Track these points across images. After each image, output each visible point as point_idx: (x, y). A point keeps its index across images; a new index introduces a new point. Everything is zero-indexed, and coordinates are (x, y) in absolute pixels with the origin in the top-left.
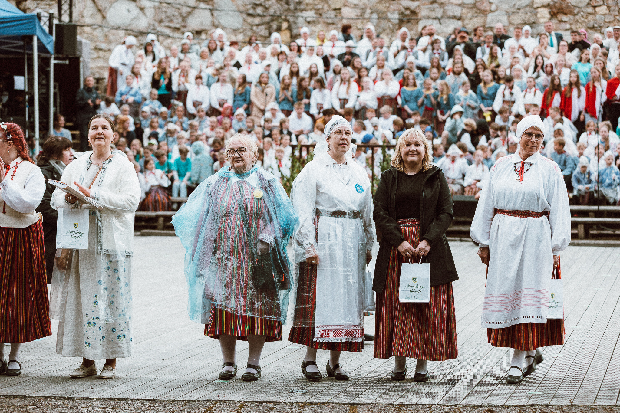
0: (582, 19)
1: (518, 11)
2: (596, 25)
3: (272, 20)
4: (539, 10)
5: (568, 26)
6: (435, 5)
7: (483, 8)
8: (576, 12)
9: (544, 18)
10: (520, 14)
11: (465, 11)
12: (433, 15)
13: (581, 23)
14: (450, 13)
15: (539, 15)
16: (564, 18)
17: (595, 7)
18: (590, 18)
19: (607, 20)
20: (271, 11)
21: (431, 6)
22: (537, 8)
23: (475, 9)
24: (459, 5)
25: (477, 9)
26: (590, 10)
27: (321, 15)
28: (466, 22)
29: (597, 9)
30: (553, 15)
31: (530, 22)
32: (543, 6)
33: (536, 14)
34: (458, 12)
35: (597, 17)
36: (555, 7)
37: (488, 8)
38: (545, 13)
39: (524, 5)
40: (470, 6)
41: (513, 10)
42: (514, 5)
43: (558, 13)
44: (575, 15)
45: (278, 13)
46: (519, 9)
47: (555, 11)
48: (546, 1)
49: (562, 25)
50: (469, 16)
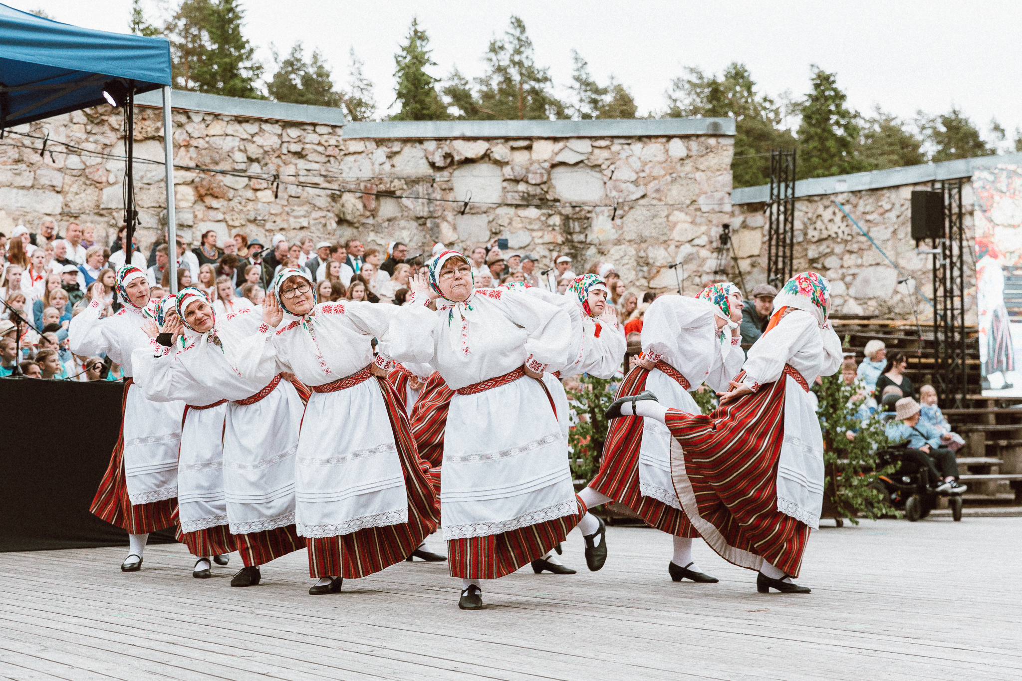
0: (240, 207)
1: (148, 187)
2: (259, 218)
4: (179, 187)
5: (220, 216)
6: (22, 166)
7: (96, 178)
8: (230, 195)
9: (187, 200)
10: (152, 191)
11: (68, 180)
12: (19, 181)
13: (238, 213)
14: (44, 181)
15: (179, 196)
16: (215, 203)
17: (256, 190)
18: (250, 205)
19: (273, 212)
21: (15, 167)
22: (176, 184)
23: (83, 179)
24: (61, 169)
25: (88, 179)
26: (250, 194)
28: (70, 197)
29: (259, 194)
30: (201, 198)
32: (185, 183)
34: (58, 180)
35: (260, 206)
36: (202, 186)
37: (104, 179)
38: (188, 193)
39: (156, 179)
40: (75, 173)
43: (206, 195)
44: (230, 200)
46: (148, 184)
47: (203, 192)
48: (189, 176)
49: (212, 213)
50: (74, 188)
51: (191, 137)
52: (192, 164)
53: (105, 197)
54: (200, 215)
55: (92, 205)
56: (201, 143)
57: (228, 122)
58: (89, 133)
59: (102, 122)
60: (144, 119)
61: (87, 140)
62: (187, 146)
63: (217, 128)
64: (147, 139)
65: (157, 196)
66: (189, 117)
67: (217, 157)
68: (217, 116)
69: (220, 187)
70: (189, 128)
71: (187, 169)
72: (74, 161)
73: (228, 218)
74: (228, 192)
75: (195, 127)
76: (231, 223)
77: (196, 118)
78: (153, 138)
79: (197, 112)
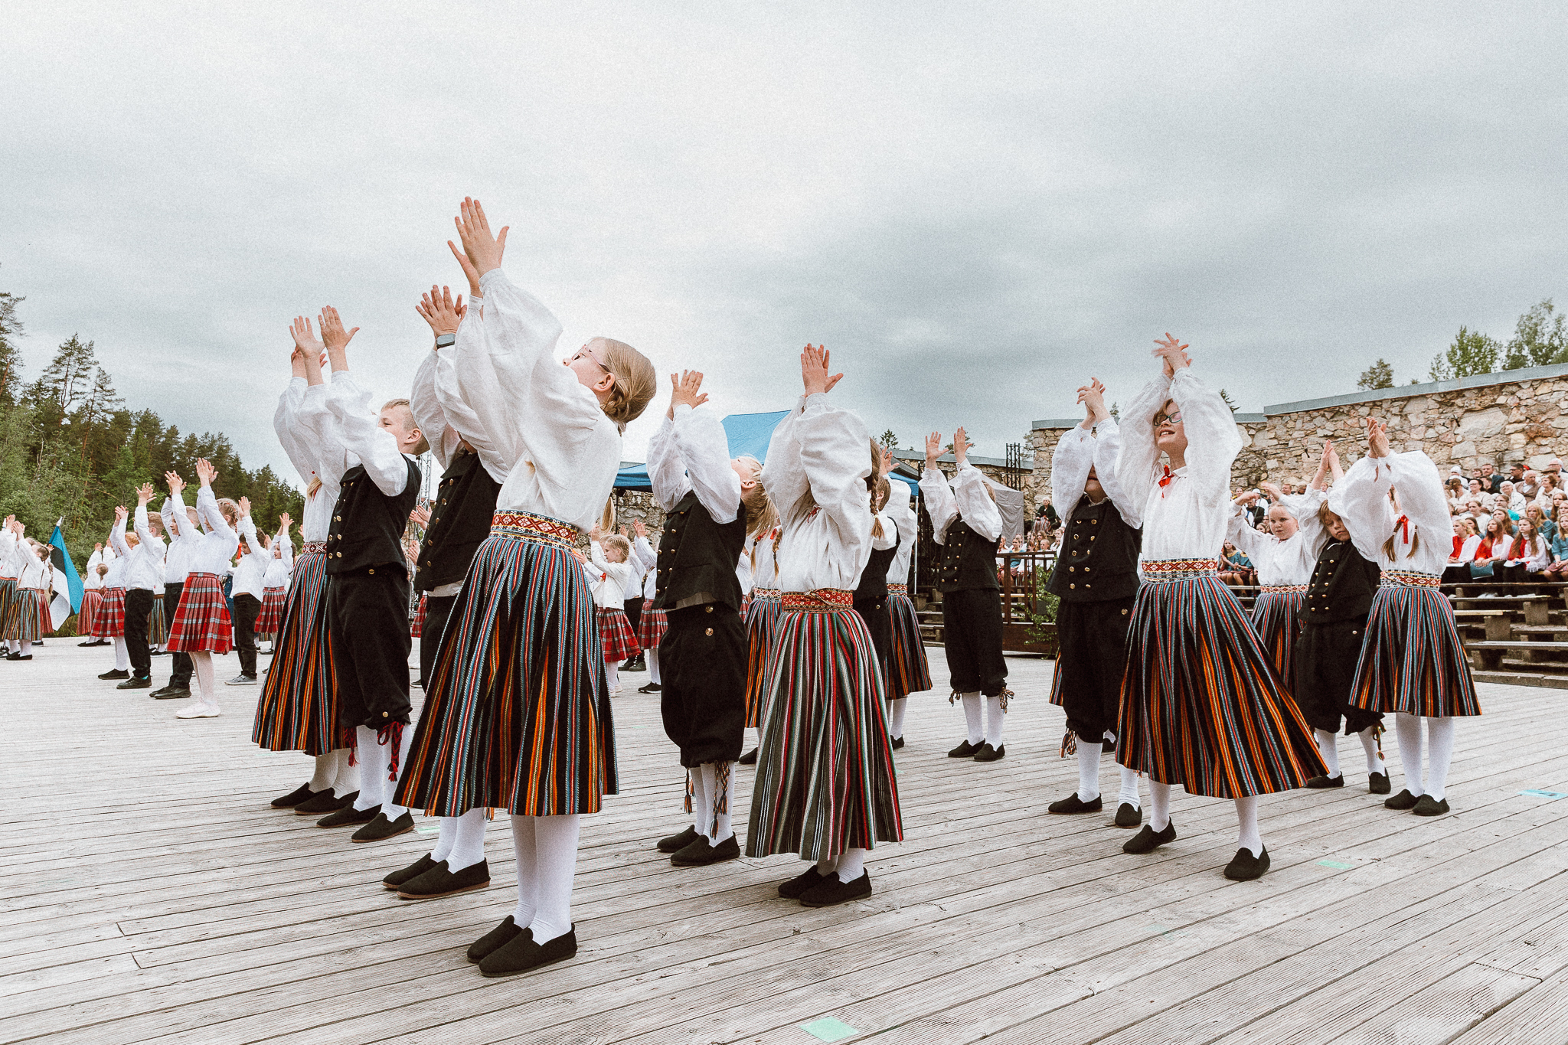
3: (1251, 472)
4: (1512, 436)
5: (1549, 450)
6: (1395, 443)
7: (1447, 440)
8: (1558, 434)
10: (1490, 442)
15: (1512, 442)
16: (1543, 441)
20: (1250, 464)
22: (1510, 434)
23: (1439, 443)
24: (1421, 440)
25: (1442, 442)
27: (1283, 462)
30: (1531, 439)
31: (1502, 449)
32: (1518, 432)
33: (1509, 441)
36: (1532, 431)
37: (1453, 440)
38: (1521, 438)
39: (1494, 433)
40: (1432, 440)
41: (1481, 439)
42: (1483, 434)
43: (1535, 437)
44: (1557, 437)
45: (1257, 465)
46: (1489, 438)
47: (1532, 435)
48: (1520, 426)
49: (1542, 449)
50: (1433, 449)
51: (1520, 400)
52: (1522, 418)
53: (1454, 452)
54: (1531, 451)
55: (1445, 458)
56: (1530, 402)
57: (1554, 383)
58: (1442, 413)
59: (1453, 404)
60: (1482, 396)
61: (1439, 418)
62: (1518, 406)
63: (1544, 389)
64: (1486, 408)
65: (1494, 444)
66: (1520, 387)
67: (1544, 409)
68: (1543, 381)
69: (1548, 429)
70: (1519, 394)
71: (1520, 422)
72: (1431, 433)
73: (1555, 449)
74: (1555, 431)
75: (1525, 393)
76: (1558, 453)
77: (1524, 386)
78: (1492, 406)
79: (1524, 382)
